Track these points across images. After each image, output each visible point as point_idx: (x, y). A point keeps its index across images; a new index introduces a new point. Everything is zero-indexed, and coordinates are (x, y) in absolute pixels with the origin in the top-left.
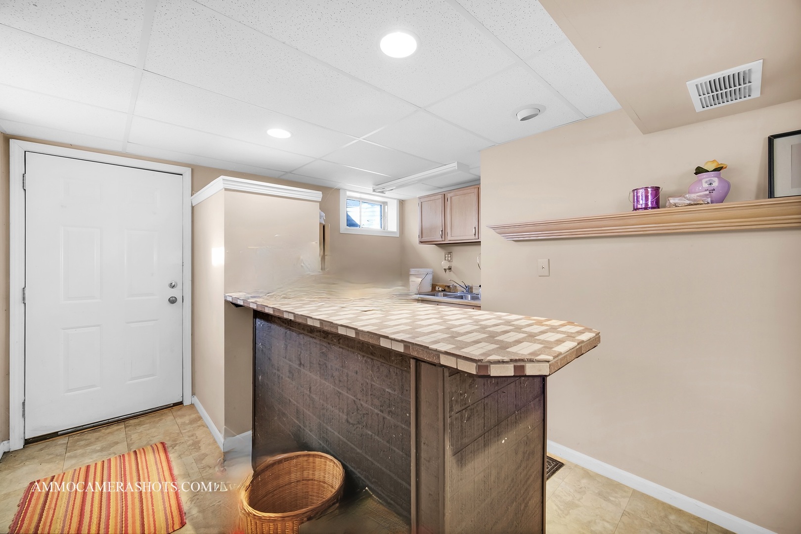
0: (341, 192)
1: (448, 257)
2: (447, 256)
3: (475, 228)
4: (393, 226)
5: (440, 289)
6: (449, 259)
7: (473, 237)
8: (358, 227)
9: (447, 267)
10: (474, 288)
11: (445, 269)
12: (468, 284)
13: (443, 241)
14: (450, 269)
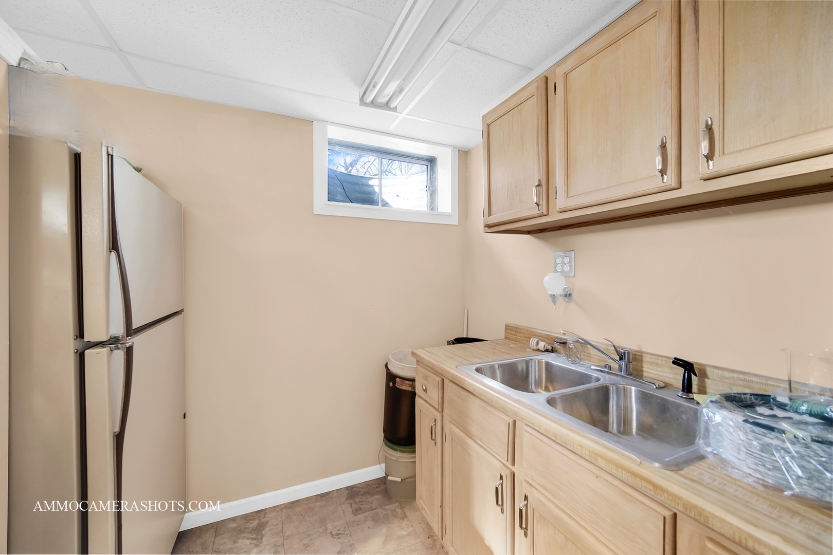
0: (316, 126)
1: (563, 264)
2: (559, 260)
3: (663, 146)
4: (446, 203)
5: (542, 345)
6: (567, 268)
7: (656, 183)
8: (380, 207)
9: (558, 290)
10: (646, 358)
11: (553, 296)
12: (629, 344)
13: (542, 216)
14: (568, 295)
